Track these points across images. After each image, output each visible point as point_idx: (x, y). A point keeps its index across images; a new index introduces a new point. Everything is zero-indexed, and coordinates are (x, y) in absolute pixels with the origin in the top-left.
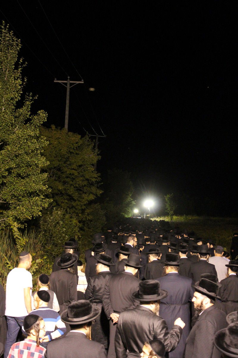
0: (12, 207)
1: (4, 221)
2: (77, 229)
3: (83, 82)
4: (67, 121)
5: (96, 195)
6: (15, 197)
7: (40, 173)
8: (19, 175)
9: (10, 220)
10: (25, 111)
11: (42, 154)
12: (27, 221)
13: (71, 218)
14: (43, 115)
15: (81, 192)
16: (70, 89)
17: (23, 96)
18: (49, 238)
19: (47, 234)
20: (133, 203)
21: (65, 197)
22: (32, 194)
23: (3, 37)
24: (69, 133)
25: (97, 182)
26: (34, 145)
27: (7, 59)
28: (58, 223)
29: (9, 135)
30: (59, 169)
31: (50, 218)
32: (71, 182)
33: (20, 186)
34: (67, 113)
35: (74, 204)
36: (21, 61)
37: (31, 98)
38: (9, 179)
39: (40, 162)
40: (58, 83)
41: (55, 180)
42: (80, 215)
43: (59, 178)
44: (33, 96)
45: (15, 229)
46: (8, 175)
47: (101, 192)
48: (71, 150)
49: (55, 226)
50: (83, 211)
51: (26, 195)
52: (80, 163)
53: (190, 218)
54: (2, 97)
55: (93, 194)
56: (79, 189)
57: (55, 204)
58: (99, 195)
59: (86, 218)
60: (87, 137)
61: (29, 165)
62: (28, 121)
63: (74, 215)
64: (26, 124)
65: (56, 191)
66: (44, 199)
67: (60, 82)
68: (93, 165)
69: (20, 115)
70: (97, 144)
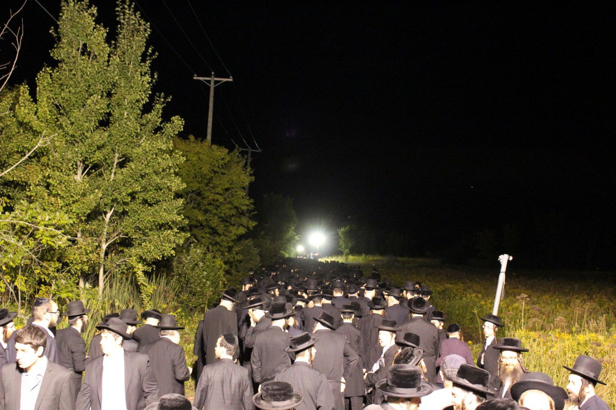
0: (136, 243)
1: (125, 261)
2: (221, 273)
3: (231, 80)
4: (209, 131)
5: (248, 228)
6: (140, 230)
7: (174, 199)
8: (145, 202)
9: (133, 261)
10: (154, 117)
11: (176, 174)
12: (156, 262)
13: (214, 257)
14: (178, 123)
15: (228, 224)
16: (215, 88)
17: (151, 98)
18: (185, 284)
19: (183, 279)
20: (296, 237)
21: (207, 230)
22: (161, 227)
23: (126, 20)
24: (213, 146)
25: (250, 211)
26: (166, 161)
27: (132, 48)
28: (197, 265)
29: (132, 148)
30: (199, 194)
31: (186, 258)
32: (214, 211)
33: (147, 216)
34: (210, 119)
35: (218, 239)
36: (150, 51)
37: (162, 100)
38: (133, 206)
39: (174, 184)
40: (199, 80)
41: (194, 208)
42: (226, 254)
43: (199, 205)
44: (165, 98)
45: (140, 273)
46: (131, 201)
47: (254, 224)
48: (215, 169)
49: (193, 269)
50: (230, 249)
51: (154, 227)
52: (227, 186)
53: (370, 258)
54: (125, 98)
55: (244, 226)
56: (225, 220)
58: (251, 229)
59: (234, 258)
60: (236, 152)
61: (159, 189)
62: (158, 130)
63: (218, 254)
64: (155, 133)
65: (194, 223)
66: (178, 233)
67: (201, 78)
68: (244, 188)
69: (148, 123)
70: (250, 160)
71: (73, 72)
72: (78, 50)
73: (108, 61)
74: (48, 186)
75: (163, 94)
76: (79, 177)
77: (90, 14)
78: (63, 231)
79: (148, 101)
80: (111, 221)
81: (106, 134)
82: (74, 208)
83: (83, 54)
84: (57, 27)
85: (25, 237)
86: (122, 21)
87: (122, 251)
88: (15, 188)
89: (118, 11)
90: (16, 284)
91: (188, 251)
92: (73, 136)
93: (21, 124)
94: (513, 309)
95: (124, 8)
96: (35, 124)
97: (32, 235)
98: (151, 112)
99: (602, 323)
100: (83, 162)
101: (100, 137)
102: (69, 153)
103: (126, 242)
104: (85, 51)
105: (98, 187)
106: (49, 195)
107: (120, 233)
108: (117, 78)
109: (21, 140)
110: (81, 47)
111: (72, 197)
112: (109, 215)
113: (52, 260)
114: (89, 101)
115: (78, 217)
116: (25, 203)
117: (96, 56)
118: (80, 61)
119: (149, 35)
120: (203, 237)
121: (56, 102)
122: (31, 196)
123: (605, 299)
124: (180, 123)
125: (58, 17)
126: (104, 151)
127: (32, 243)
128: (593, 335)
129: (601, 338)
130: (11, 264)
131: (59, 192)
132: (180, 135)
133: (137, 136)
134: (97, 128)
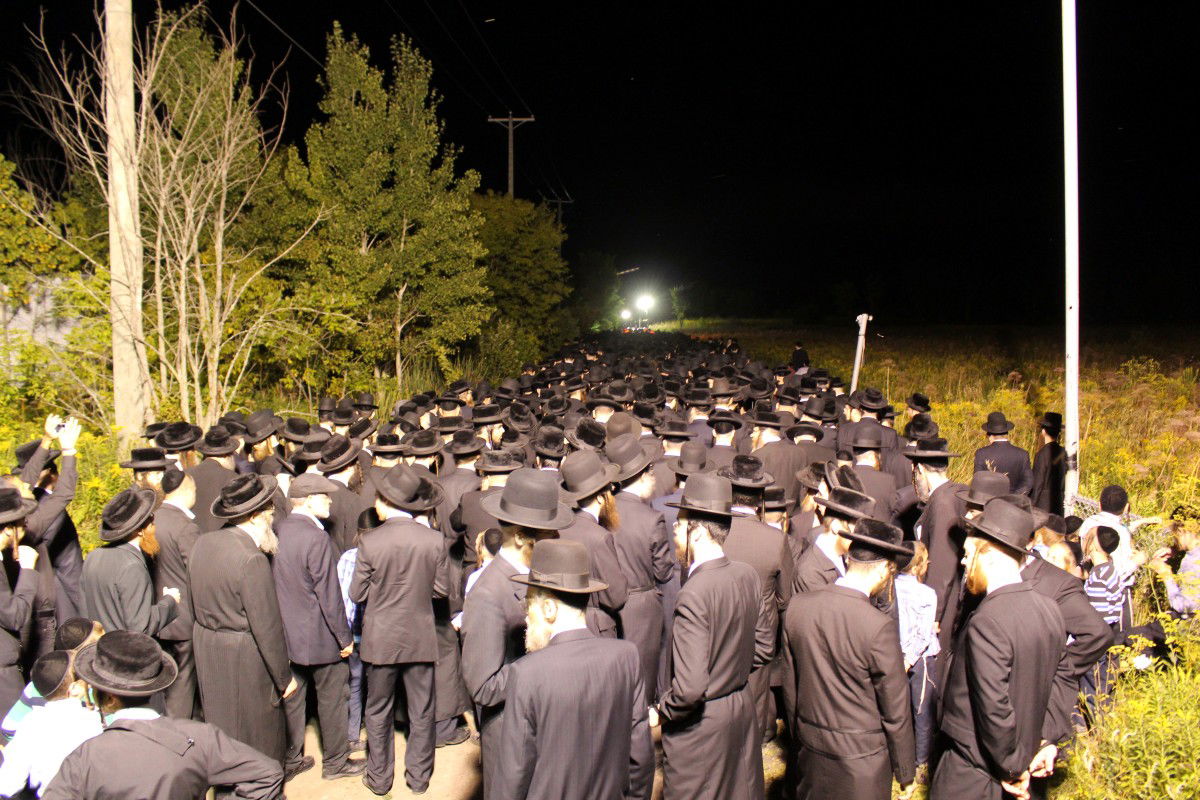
0: (435, 322)
1: (424, 344)
2: (536, 350)
3: (532, 119)
4: (511, 182)
5: (563, 295)
6: (439, 307)
7: (476, 268)
8: (442, 274)
9: (434, 343)
10: (445, 172)
11: (476, 238)
12: (460, 343)
13: (526, 332)
14: (473, 177)
15: (540, 292)
16: (514, 131)
17: (440, 150)
18: (496, 367)
19: (492, 361)
20: (621, 301)
21: (516, 301)
22: (464, 301)
23: (404, 59)
24: (516, 201)
25: (564, 275)
27: (413, 92)
28: (507, 343)
29: (423, 211)
30: (503, 258)
31: (494, 337)
32: (523, 278)
33: (445, 290)
34: (511, 169)
36: (434, 94)
37: (453, 152)
38: (428, 279)
39: (474, 250)
40: (494, 122)
41: (499, 276)
42: (540, 327)
43: (504, 271)
44: (456, 149)
45: (443, 357)
46: (426, 273)
47: (571, 290)
48: (521, 228)
49: (503, 349)
50: (544, 321)
51: (455, 303)
52: (536, 247)
53: (710, 321)
54: (409, 153)
55: (558, 293)
56: (536, 288)
57: (500, 312)
58: (568, 296)
59: (549, 331)
60: (544, 206)
61: (456, 257)
62: (451, 187)
63: (530, 328)
64: (448, 192)
65: (500, 293)
66: (483, 307)
67: (497, 120)
68: (556, 248)
69: (438, 180)
70: (561, 213)
71: (348, 126)
72: (351, 99)
73: (387, 110)
74: (330, 263)
75: (452, 145)
76: (363, 250)
77: (361, 56)
78: (352, 314)
79: (436, 154)
80: (405, 298)
81: (392, 197)
82: (362, 286)
83: (357, 104)
84: (324, 75)
85: (310, 324)
86: (399, 61)
87: (420, 333)
88: (292, 267)
89: (393, 50)
90: (304, 378)
91: (495, 327)
92: (353, 202)
93: (293, 193)
94: (878, 376)
95: (400, 46)
96: (310, 191)
97: (318, 322)
98: (440, 167)
99: (979, 391)
100: (368, 232)
101: (384, 201)
102: (351, 223)
103: (424, 322)
104: (359, 100)
105: (387, 260)
106: (332, 273)
107: (416, 312)
108: (399, 129)
109: (296, 211)
110: (354, 95)
111: (358, 274)
112: (402, 292)
113: (341, 348)
114: (368, 160)
115: (367, 297)
116: (306, 285)
117: (372, 105)
118: (354, 113)
119: (432, 76)
120: (512, 309)
121: (331, 164)
122: (312, 276)
123: (984, 359)
124: (476, 177)
125: (325, 63)
126: (391, 217)
127: (318, 331)
128: (968, 403)
129: (977, 407)
130: (297, 356)
131: (344, 269)
132: (477, 190)
133: (427, 197)
134: (380, 190)
